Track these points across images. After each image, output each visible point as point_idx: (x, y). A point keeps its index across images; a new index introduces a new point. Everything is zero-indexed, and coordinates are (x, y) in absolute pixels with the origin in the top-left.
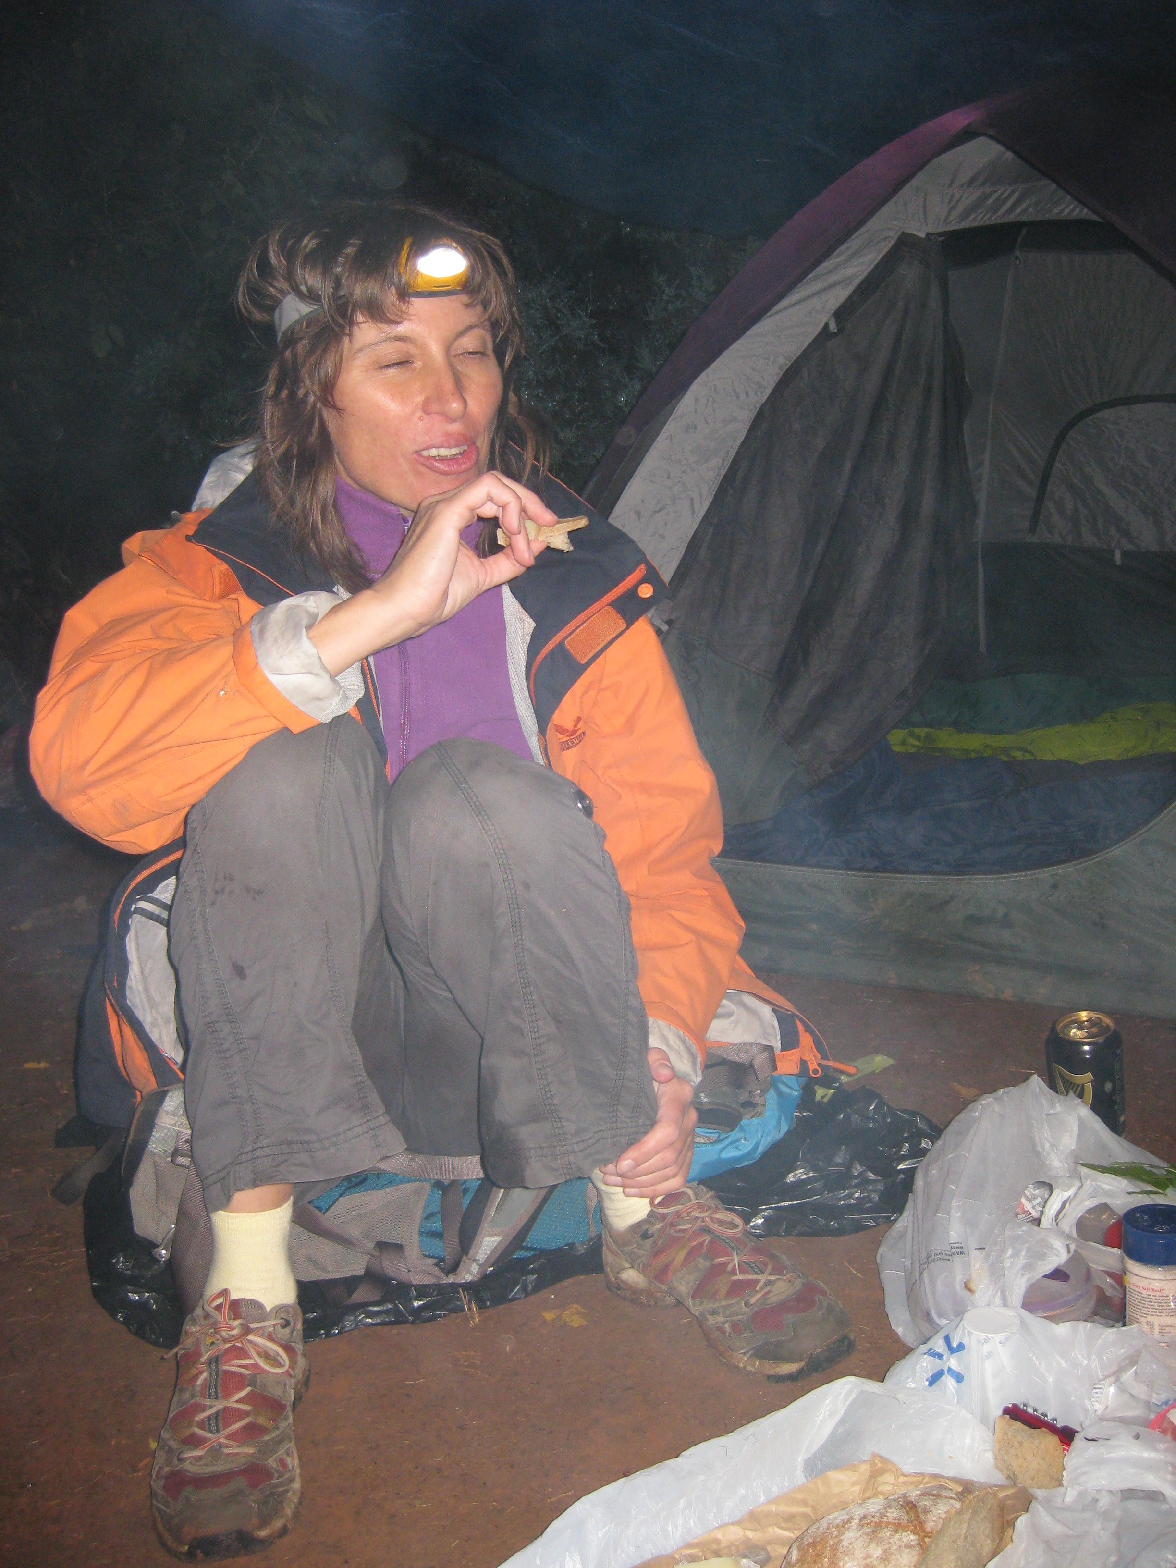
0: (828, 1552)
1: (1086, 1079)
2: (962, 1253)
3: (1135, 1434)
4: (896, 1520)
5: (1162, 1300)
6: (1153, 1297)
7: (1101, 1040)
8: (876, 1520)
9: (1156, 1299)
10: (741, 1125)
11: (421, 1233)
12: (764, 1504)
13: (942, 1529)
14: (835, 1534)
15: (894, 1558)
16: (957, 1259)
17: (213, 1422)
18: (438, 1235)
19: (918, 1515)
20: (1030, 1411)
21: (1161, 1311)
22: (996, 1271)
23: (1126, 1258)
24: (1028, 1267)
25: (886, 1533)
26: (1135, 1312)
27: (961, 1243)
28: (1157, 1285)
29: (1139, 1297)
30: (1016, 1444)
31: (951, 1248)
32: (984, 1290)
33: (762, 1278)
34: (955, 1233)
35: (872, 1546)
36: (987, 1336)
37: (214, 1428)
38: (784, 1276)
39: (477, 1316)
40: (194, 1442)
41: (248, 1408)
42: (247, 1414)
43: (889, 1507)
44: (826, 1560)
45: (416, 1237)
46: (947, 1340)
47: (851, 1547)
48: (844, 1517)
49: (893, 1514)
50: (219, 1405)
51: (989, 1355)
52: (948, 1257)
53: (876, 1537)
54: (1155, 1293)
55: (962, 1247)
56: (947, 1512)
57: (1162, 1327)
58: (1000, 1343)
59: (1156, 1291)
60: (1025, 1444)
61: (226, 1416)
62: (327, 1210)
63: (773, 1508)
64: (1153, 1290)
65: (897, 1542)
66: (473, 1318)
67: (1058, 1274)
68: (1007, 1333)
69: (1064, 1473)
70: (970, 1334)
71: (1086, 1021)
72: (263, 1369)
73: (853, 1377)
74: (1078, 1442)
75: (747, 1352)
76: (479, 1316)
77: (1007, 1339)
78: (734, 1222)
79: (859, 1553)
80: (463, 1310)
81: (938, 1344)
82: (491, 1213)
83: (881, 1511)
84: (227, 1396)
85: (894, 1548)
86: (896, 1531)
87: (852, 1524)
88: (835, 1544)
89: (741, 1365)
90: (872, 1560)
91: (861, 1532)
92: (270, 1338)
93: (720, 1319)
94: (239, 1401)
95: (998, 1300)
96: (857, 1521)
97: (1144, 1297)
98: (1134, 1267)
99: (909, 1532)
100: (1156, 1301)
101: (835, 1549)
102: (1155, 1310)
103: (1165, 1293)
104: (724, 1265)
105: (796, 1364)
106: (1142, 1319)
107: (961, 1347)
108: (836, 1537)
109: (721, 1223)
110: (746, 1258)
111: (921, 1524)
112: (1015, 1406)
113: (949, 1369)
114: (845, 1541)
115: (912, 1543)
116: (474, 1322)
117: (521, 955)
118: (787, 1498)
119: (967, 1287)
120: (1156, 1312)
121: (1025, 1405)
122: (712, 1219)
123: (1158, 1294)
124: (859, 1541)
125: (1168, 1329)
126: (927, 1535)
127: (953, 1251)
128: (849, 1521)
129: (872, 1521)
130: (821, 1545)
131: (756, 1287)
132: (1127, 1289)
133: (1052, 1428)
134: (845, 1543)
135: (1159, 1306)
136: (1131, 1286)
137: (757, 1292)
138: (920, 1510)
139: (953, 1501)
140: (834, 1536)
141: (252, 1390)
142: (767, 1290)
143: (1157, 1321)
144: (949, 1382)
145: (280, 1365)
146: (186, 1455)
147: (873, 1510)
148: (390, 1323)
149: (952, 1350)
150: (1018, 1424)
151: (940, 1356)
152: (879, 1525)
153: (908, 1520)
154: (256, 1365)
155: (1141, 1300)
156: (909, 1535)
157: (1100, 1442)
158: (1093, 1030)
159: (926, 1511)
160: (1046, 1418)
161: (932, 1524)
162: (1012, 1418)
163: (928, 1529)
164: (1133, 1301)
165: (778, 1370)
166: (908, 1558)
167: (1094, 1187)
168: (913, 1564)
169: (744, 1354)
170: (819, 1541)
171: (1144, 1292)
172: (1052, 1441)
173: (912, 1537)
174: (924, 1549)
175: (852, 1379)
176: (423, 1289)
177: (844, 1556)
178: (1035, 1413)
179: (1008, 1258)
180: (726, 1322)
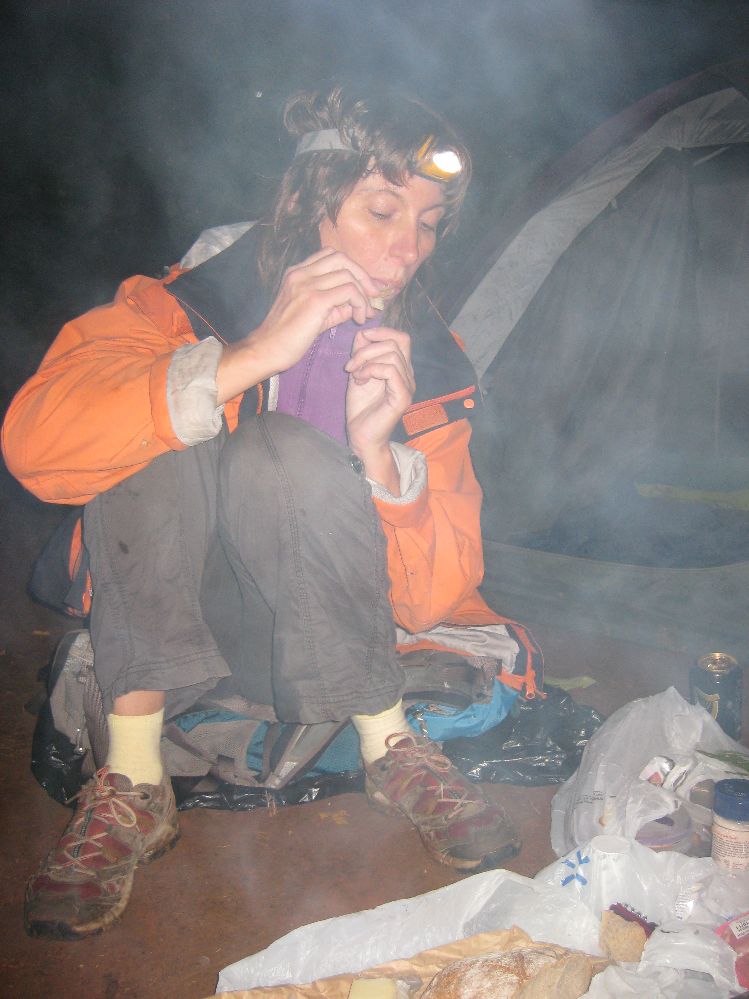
0: (455, 981)
1: (715, 697)
2: (601, 799)
3: (695, 930)
4: (506, 965)
5: (736, 845)
6: (730, 843)
7: (727, 672)
8: (493, 963)
9: (732, 844)
10: (472, 707)
11: (248, 753)
12: (431, 949)
13: (537, 976)
14: (463, 970)
15: (498, 989)
16: (597, 803)
17: (76, 850)
18: (260, 756)
19: (523, 964)
20: (629, 909)
21: (735, 853)
22: (621, 813)
23: (714, 813)
24: (643, 812)
25: (498, 972)
26: (717, 852)
27: (602, 792)
28: (733, 834)
29: (720, 842)
30: (614, 930)
31: (595, 794)
32: (611, 824)
33: (460, 801)
34: (599, 786)
35: (486, 980)
36: (605, 854)
37: (76, 854)
38: (475, 800)
39: (275, 810)
40: (62, 860)
41: (100, 845)
42: (99, 849)
43: (505, 956)
44: (453, 986)
45: (244, 755)
46: (579, 855)
47: (471, 979)
48: (473, 959)
49: (506, 961)
50: (83, 841)
51: (606, 867)
52: (591, 801)
53: (490, 974)
54: (732, 840)
55: (601, 795)
56: (544, 964)
57: (735, 865)
58: (614, 860)
59: (732, 838)
60: (620, 931)
61: (86, 848)
62: (189, 731)
63: (436, 952)
64: (730, 837)
65: (503, 979)
66: (272, 811)
67: (666, 820)
68: (619, 854)
69: (643, 953)
70: (594, 851)
71: (719, 659)
72: (118, 823)
73: (504, 869)
74: (656, 933)
75: (445, 851)
76: (277, 811)
77: (619, 858)
78: (445, 762)
79: (475, 984)
80: (266, 806)
81: (573, 858)
82: (292, 746)
83: (499, 958)
84: (90, 836)
85: (500, 983)
86: (504, 973)
87: (477, 964)
88: (461, 976)
89: (441, 861)
90: (483, 989)
91: (480, 970)
92: (130, 804)
93: (428, 828)
94: (97, 840)
95: (619, 832)
96: (480, 963)
97: (724, 842)
98: (720, 821)
99: (514, 974)
100: (732, 845)
101: (460, 980)
102: (731, 852)
103: (739, 840)
104: (434, 791)
105: (475, 862)
106: (721, 858)
107: (587, 860)
108: (463, 972)
109: (436, 762)
110: (450, 788)
111: (524, 970)
112: (619, 905)
113: (577, 875)
114: (468, 975)
115: (514, 982)
116: (272, 814)
117: (299, 561)
118: (446, 947)
119: (600, 822)
120: (731, 854)
121: (626, 905)
122: (429, 759)
123: (733, 841)
124: (477, 976)
125: (739, 867)
126: (526, 977)
127: (596, 796)
128: (475, 963)
129: (490, 964)
130: (452, 976)
131: (454, 807)
132: (714, 836)
133: (642, 922)
134: (468, 976)
135: (734, 849)
136: (716, 834)
137: (454, 811)
138: (526, 960)
139: (551, 958)
140: (462, 971)
141: (107, 835)
142: (461, 809)
143: (731, 860)
144: (577, 884)
145: (131, 822)
146: (52, 867)
147: (493, 957)
148: (216, 808)
149: (581, 862)
150: (619, 917)
151: (572, 866)
152: (495, 967)
153: (515, 966)
154: (114, 819)
155: (722, 844)
156: (513, 976)
157: (672, 934)
158: (723, 665)
159: (529, 962)
160: (640, 916)
161: (531, 971)
162: (615, 912)
163: (528, 973)
164: (716, 845)
165: (463, 865)
166: (508, 991)
167: (705, 768)
168: (511, 995)
169: (443, 853)
170: (451, 974)
171: (724, 838)
172: (639, 931)
173: (515, 978)
174: (521, 987)
175: (503, 871)
176: (243, 789)
177: (465, 985)
178: (633, 911)
179: (630, 803)
180: (431, 830)
